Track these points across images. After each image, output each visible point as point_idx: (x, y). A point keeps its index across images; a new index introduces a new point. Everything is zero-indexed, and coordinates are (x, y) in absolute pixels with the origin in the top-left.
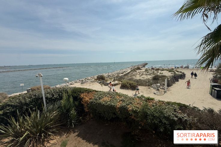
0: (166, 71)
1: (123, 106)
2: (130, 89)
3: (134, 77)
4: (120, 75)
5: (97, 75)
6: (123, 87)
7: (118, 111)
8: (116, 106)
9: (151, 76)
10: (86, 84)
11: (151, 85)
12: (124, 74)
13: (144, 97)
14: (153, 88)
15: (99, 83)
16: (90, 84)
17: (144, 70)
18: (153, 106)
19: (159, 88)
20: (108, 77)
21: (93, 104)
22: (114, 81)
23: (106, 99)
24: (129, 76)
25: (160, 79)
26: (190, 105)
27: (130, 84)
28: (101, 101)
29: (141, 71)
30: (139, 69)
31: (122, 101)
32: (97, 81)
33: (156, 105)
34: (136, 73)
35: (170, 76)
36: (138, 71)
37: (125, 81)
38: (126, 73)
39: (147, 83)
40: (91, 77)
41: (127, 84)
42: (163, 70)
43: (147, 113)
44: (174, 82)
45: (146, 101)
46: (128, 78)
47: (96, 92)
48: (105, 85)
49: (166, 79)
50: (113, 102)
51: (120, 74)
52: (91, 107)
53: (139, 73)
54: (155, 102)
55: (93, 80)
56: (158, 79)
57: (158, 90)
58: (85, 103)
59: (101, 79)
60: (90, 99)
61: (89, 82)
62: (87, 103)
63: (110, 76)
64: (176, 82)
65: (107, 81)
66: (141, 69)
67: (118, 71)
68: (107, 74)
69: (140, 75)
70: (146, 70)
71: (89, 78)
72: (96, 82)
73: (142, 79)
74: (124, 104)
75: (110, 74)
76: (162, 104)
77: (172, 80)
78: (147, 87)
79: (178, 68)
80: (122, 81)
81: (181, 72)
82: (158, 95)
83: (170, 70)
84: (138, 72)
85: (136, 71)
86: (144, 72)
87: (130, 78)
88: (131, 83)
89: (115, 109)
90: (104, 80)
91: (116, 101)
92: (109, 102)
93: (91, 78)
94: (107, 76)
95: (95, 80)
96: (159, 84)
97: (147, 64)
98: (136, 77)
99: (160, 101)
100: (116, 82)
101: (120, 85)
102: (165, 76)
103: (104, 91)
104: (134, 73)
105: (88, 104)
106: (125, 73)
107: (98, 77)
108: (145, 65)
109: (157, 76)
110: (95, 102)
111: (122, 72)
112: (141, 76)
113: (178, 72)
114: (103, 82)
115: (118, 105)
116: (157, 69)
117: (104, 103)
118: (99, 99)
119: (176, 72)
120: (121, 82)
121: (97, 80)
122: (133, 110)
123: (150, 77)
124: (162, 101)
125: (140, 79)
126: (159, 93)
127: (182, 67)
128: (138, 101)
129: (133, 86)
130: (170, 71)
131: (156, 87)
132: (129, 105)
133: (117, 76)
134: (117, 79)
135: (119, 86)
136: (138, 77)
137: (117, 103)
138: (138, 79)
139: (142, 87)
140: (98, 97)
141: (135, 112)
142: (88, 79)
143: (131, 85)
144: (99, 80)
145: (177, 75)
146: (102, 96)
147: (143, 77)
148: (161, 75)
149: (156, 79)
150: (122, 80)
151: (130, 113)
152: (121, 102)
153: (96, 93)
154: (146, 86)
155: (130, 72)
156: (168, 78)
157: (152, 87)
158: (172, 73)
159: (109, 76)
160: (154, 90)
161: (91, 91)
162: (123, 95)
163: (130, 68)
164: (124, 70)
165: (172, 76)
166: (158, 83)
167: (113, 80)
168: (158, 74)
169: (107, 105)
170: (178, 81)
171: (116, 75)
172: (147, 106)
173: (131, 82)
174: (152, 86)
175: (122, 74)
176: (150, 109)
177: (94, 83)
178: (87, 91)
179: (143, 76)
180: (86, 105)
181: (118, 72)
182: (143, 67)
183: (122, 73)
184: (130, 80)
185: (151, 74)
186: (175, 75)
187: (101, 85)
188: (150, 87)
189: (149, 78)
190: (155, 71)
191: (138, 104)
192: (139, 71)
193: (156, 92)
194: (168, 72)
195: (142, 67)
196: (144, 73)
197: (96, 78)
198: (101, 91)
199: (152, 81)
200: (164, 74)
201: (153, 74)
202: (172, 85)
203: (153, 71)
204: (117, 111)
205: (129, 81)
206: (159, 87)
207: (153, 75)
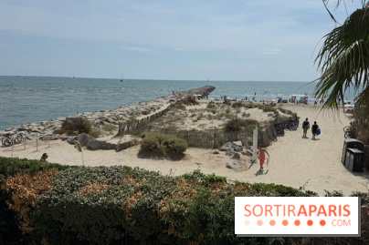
0: (256, 109)
1: (144, 205)
2: (166, 157)
3: (178, 124)
4: (140, 118)
5: (64, 119)
6: (148, 151)
7: (130, 219)
8: (125, 206)
9: (221, 122)
10: (23, 147)
11: (222, 144)
12: (149, 115)
13: (201, 175)
14: (224, 153)
15: (71, 143)
16: (37, 145)
17: (204, 106)
18: (222, 197)
19: (240, 153)
20: (102, 123)
21: (50, 205)
22: (120, 134)
23: (94, 187)
24: (165, 121)
25: (243, 128)
26: (301, 188)
27: (166, 144)
28: (78, 195)
29: (197, 107)
30: (191, 101)
31: (142, 189)
32: (64, 136)
33: (229, 194)
34: (183, 112)
35: (265, 122)
36: (188, 108)
37: (151, 135)
38: (157, 111)
39: (211, 139)
40: (42, 124)
41: (157, 143)
42: (251, 107)
43: (207, 216)
44: (273, 138)
45: (207, 186)
46: (162, 127)
47: (59, 170)
48: (90, 148)
49: (257, 128)
50: (117, 195)
51: (138, 114)
52: (42, 215)
53: (190, 114)
54: (227, 186)
55: (50, 132)
56: (238, 130)
57: (237, 157)
58: (23, 205)
59: (77, 130)
60: (40, 192)
61: (34, 139)
62: (30, 206)
63: (107, 120)
64: (278, 138)
65: (96, 135)
66: (197, 103)
67: (134, 107)
68: (98, 114)
69: (195, 118)
70: (211, 106)
71: (34, 126)
72: (59, 141)
73: (199, 129)
74: (147, 198)
75: (107, 115)
76: (244, 190)
77: (270, 133)
78: (210, 150)
79: (285, 102)
80: (143, 136)
81: (290, 113)
82: (236, 170)
83: (267, 108)
84: (190, 111)
85: (183, 108)
86: (206, 110)
87: (167, 126)
88: (170, 140)
89: (123, 213)
90: (87, 131)
91: (125, 192)
92: (105, 196)
93: (42, 128)
94: (99, 120)
95: (55, 133)
96: (239, 143)
97: (212, 89)
98: (183, 123)
99: (238, 184)
100: (127, 138)
101: (138, 147)
102: (253, 122)
103: (86, 166)
104: (177, 114)
105: (33, 209)
106: (153, 113)
107: (65, 124)
108: (208, 90)
109: (236, 121)
110: (56, 201)
111: (143, 110)
112: (196, 121)
113: (284, 111)
114: (85, 138)
115: (132, 201)
116: (237, 104)
117: (86, 200)
118: (72, 191)
119: (280, 113)
120: (140, 139)
121: (61, 133)
122: (171, 213)
123: (218, 124)
124: (243, 184)
125: (194, 130)
126: (238, 166)
127: (293, 101)
128: (185, 186)
129: (174, 150)
130: (265, 111)
131: (232, 150)
132: (161, 199)
133: (128, 122)
134: (130, 128)
135: (135, 150)
136: (188, 125)
137: (128, 198)
138: (188, 129)
139: (199, 150)
140: (66, 185)
141: (177, 216)
142: (29, 131)
143: (168, 147)
144: (70, 134)
145: (281, 119)
146: (79, 182)
147: (200, 125)
148: (245, 118)
149: (233, 129)
150: (146, 133)
151: (163, 222)
152: (140, 193)
153: (62, 172)
154: (207, 147)
155: (167, 110)
156: (262, 128)
157: (222, 150)
158: (271, 115)
159: (103, 121)
160: (227, 157)
161: (41, 169)
162: (147, 173)
163: (169, 98)
164: (150, 105)
165: (271, 122)
166: (237, 140)
167: (116, 133)
168: (240, 116)
169: (97, 206)
170: (282, 134)
171: (127, 119)
172: (207, 197)
173: (170, 138)
174: (224, 147)
175: (145, 116)
176: (213, 205)
177: (51, 142)
178: (28, 167)
179: (201, 122)
180: (24, 211)
181: (132, 110)
182: (202, 97)
183: (144, 113)
184: (166, 131)
185: (222, 115)
186: (276, 120)
187: (76, 150)
188: (217, 150)
189: (217, 126)
190: (231, 108)
191: (185, 194)
192: (193, 107)
193: (231, 162)
194: (261, 111)
195: (199, 98)
196: (206, 113)
197: (59, 125)
198: (76, 167)
199: (222, 135)
200: (252, 118)
201: (227, 116)
202: (268, 145)
203: (226, 108)
204: (127, 219)
205: (163, 136)
206: (239, 150)
207: (227, 120)
